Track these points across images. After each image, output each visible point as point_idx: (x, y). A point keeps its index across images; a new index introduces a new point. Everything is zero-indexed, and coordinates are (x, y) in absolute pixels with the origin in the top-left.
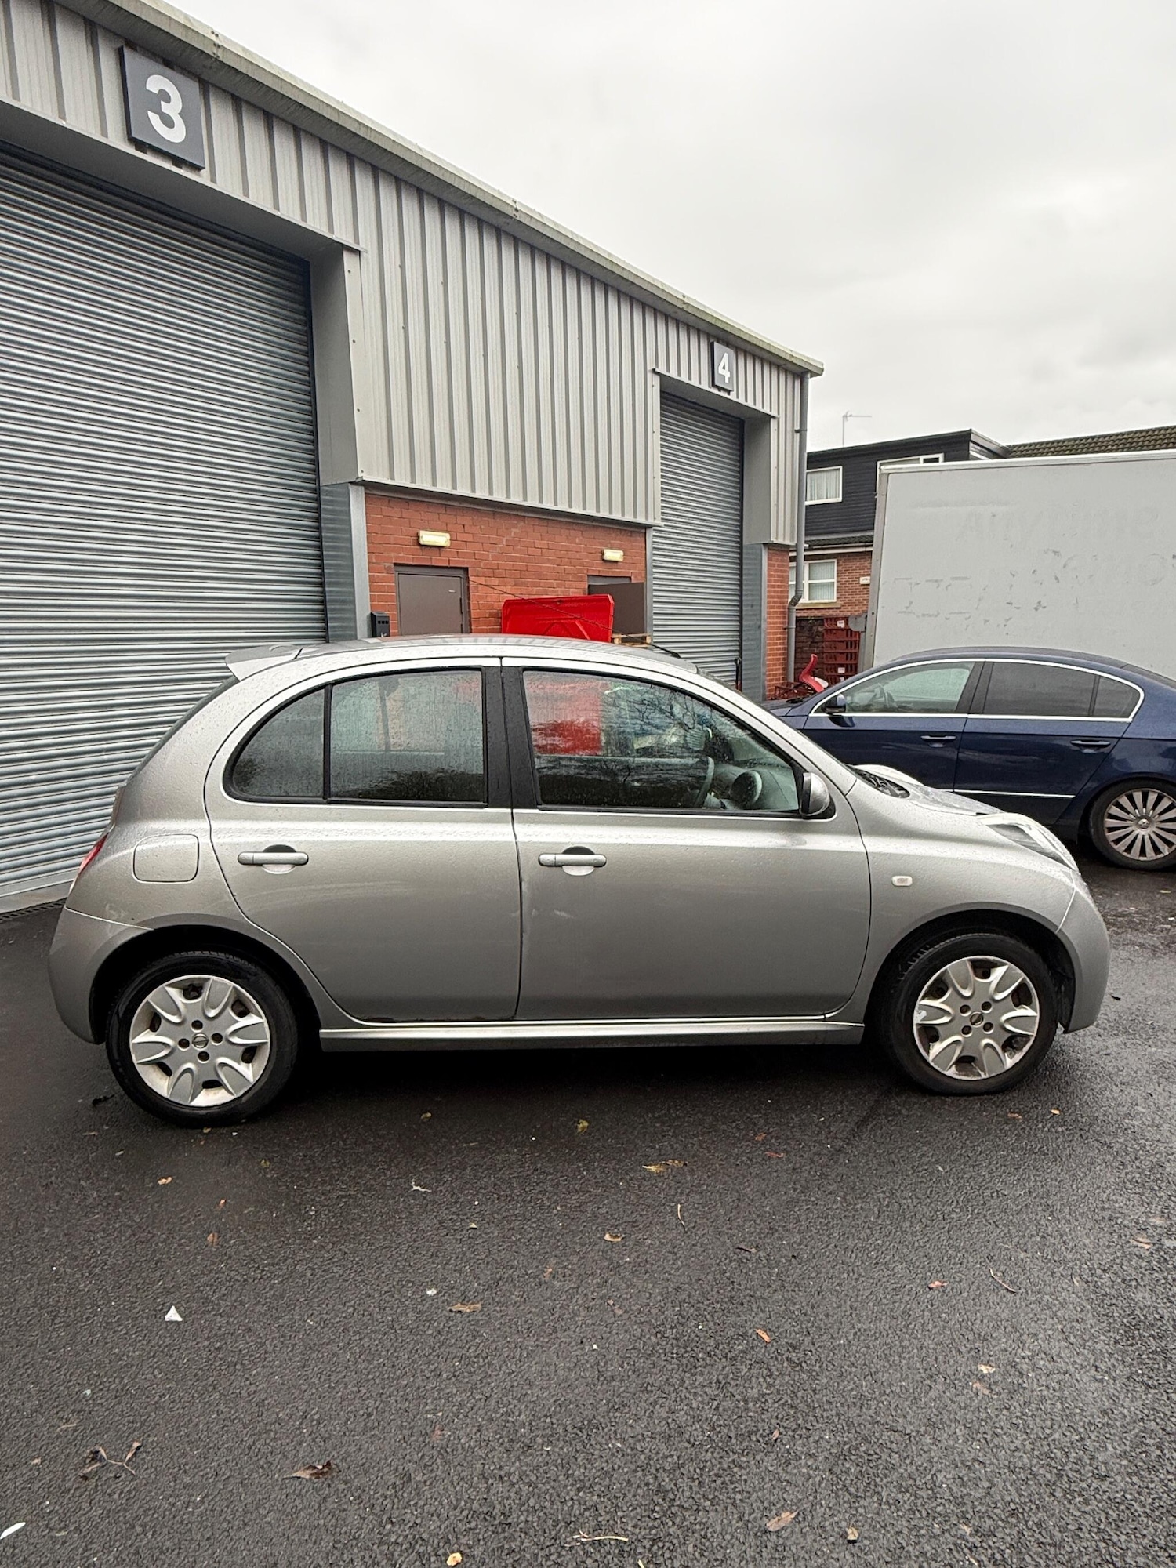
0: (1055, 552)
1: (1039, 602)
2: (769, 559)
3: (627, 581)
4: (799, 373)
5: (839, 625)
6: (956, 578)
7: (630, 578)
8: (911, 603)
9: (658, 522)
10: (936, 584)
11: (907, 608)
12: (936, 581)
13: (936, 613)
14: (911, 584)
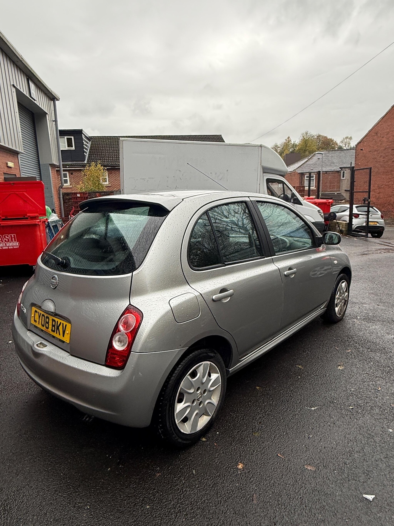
0: (180, 171)
1: (176, 186)
2: (51, 170)
3: (15, 177)
4: (52, 98)
5: (78, 196)
6: (150, 178)
7: (16, 175)
8: (136, 186)
9: (23, 152)
10: (143, 180)
11: (135, 188)
12: (143, 179)
13: (144, 190)
14: (135, 180)
